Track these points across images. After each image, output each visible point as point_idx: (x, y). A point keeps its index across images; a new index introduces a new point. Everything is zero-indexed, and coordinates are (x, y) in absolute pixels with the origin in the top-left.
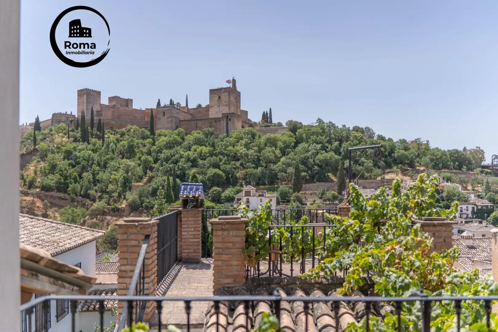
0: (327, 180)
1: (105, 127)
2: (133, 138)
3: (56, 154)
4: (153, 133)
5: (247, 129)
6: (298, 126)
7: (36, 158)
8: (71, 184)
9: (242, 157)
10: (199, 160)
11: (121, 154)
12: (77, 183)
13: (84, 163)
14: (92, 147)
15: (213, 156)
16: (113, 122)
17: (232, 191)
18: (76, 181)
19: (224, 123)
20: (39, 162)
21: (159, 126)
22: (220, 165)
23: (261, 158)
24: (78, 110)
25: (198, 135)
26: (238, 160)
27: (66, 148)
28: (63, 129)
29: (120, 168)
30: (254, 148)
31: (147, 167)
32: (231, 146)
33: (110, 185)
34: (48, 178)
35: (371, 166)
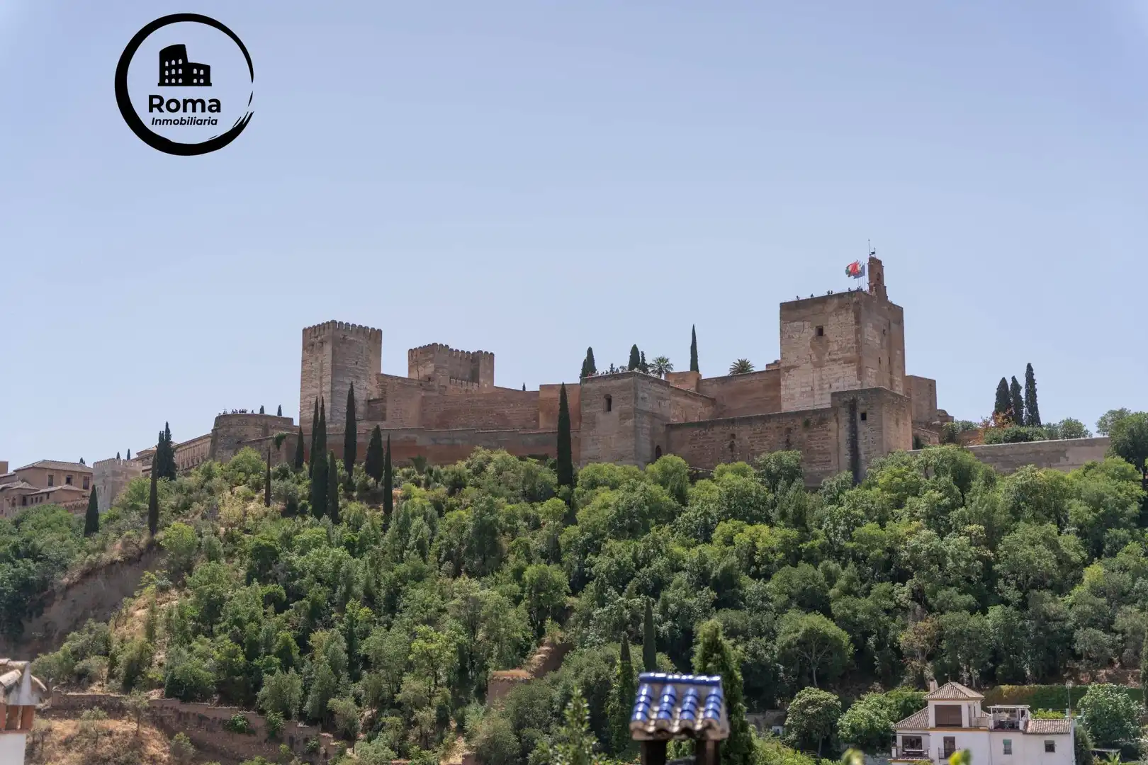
1: (393, 460)
2: (495, 495)
3: (223, 561)
4: (567, 476)
5: (936, 450)
7: (154, 577)
8: (272, 673)
9: (918, 567)
10: (745, 579)
11: (449, 557)
12: (292, 670)
13: (318, 593)
14: (348, 535)
15: (801, 563)
16: (422, 441)
17: (883, 705)
18: (287, 663)
19: (838, 432)
20: (163, 589)
21: (589, 450)
22: (828, 600)
23: (997, 567)
24: (303, 398)
25: (739, 481)
26: (902, 577)
27: (257, 538)
28: (249, 469)
29: (444, 611)
30: (969, 528)
31: (545, 608)
32: (872, 520)
33: (408, 678)
34: (190, 650)
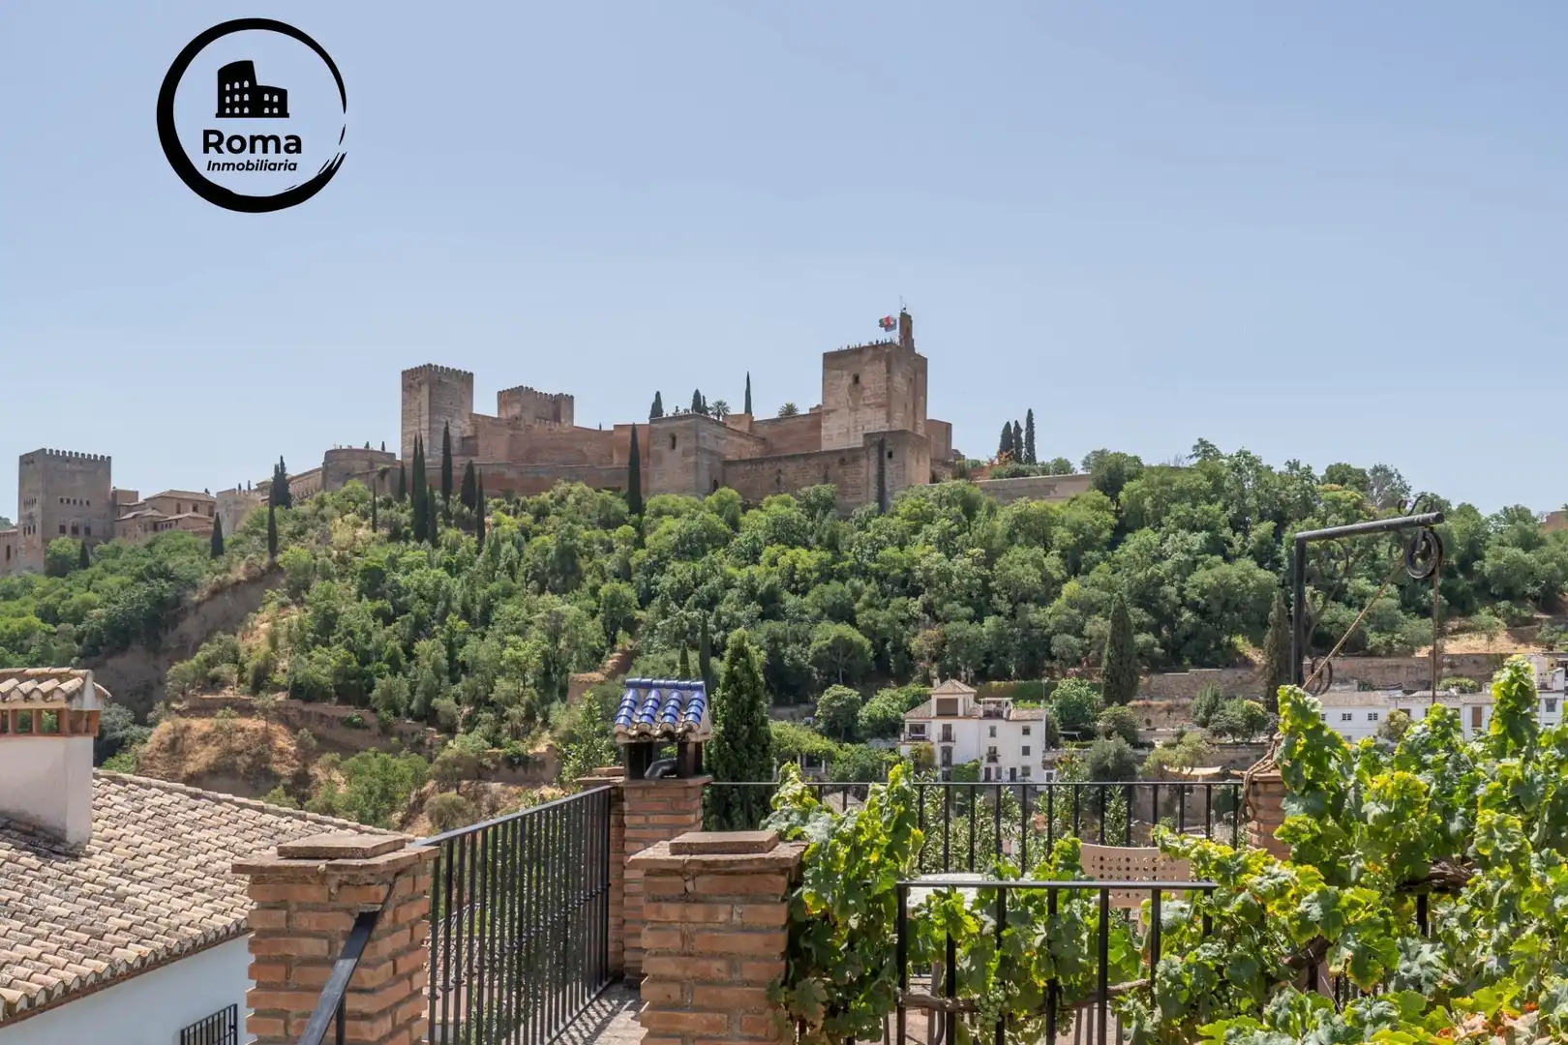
0: (1231, 659)
1: (485, 491)
2: (574, 522)
3: (337, 581)
4: (637, 507)
5: (949, 484)
6: (1128, 468)
7: (276, 595)
8: (382, 677)
9: (929, 583)
10: (786, 595)
11: (535, 577)
12: (400, 674)
13: (420, 607)
14: (446, 558)
15: (832, 581)
16: (511, 474)
17: (895, 699)
18: (395, 668)
19: (868, 468)
20: (284, 606)
21: (656, 482)
22: (853, 613)
24: (403, 434)
25: (784, 511)
26: (916, 592)
27: (365, 560)
28: (357, 498)
29: (531, 623)
30: (971, 551)
31: (618, 620)
32: (893, 545)
33: (500, 681)
34: (310, 658)
35: (1389, 608)
